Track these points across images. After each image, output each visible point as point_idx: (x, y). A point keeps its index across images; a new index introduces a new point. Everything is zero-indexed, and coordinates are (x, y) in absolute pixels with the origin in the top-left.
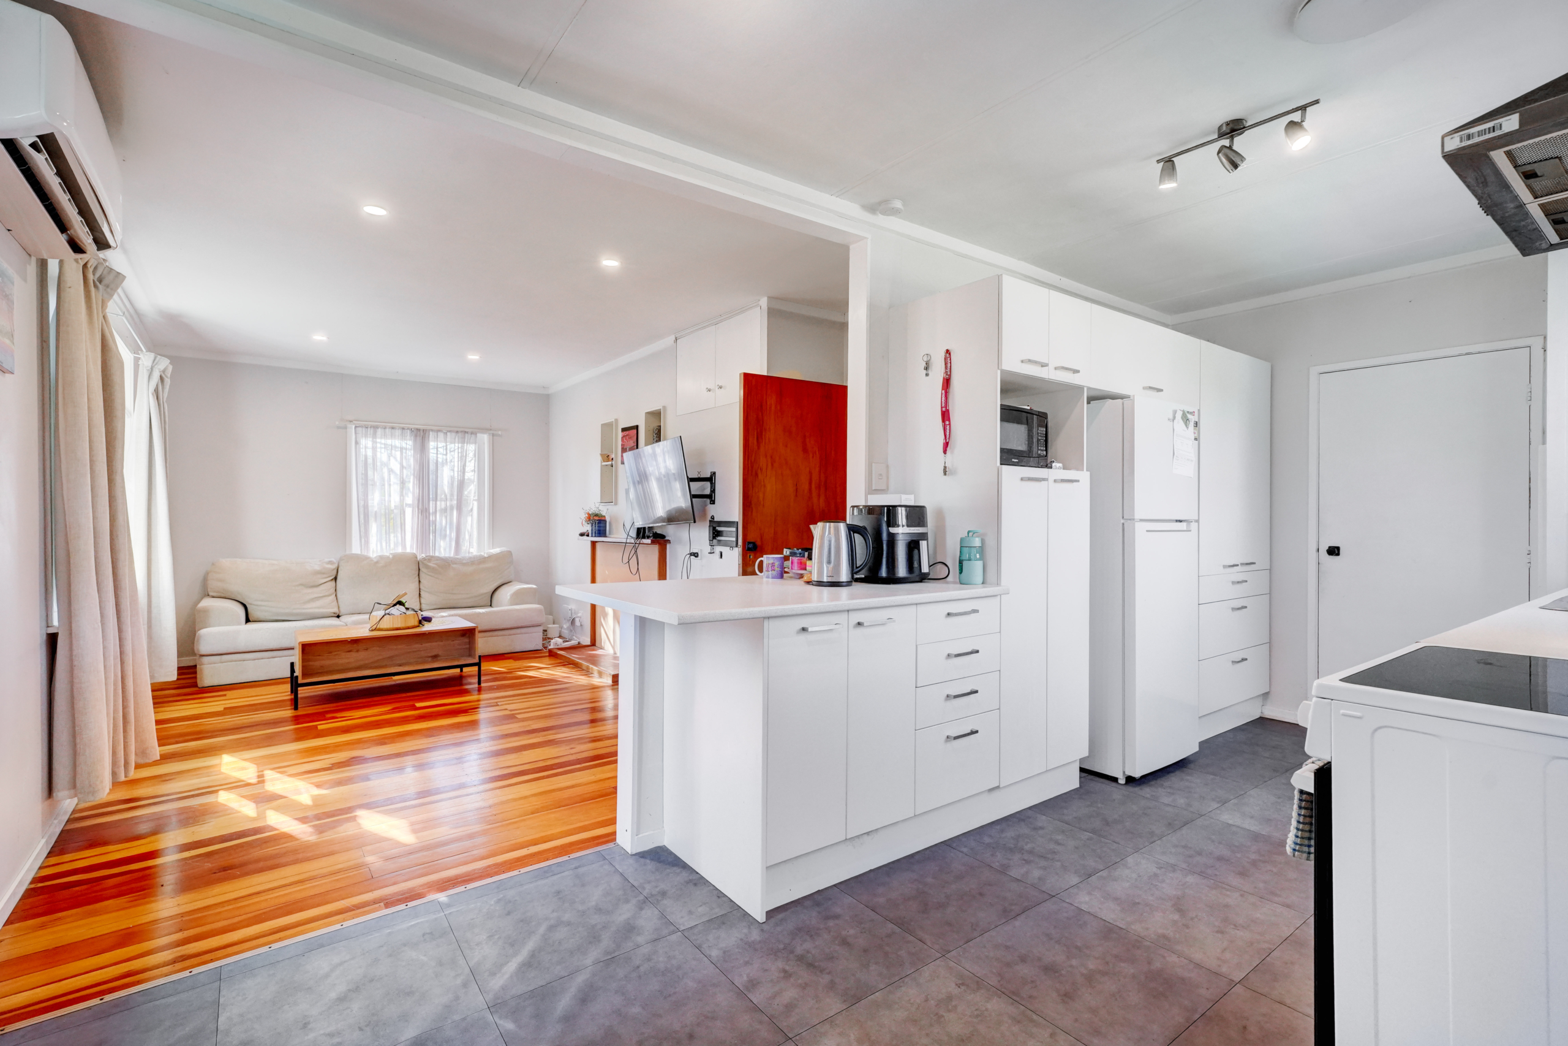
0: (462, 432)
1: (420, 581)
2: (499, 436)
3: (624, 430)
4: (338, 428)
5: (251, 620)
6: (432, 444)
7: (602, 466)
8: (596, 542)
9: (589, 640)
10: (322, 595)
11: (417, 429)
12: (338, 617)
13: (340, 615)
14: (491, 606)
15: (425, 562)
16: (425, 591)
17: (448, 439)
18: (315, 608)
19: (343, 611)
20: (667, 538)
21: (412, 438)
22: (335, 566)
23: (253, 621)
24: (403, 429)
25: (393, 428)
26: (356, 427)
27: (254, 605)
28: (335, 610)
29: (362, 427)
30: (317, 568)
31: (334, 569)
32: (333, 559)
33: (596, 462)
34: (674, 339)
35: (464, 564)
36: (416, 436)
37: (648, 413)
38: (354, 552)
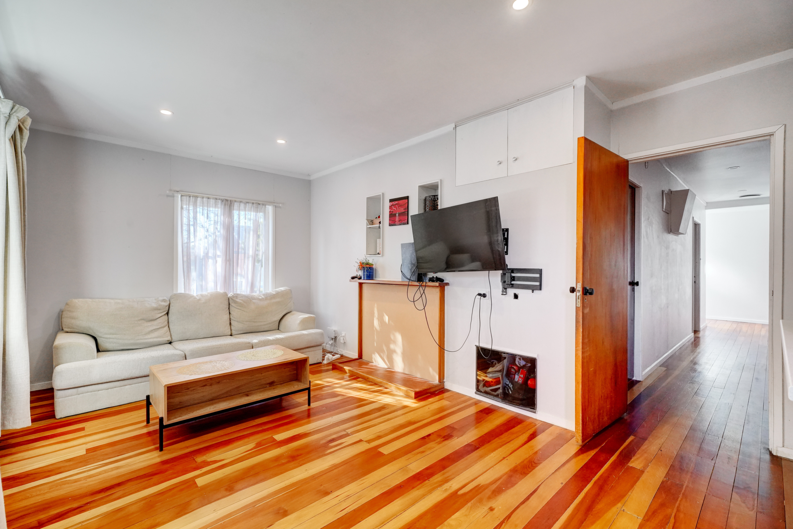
0: (256, 203)
1: (230, 313)
2: (280, 207)
3: (391, 201)
4: (168, 196)
5: (101, 350)
6: (235, 213)
7: (367, 228)
8: (363, 283)
9: (357, 355)
10: (159, 327)
11: (226, 200)
12: (170, 343)
13: (172, 341)
14: (278, 329)
15: (235, 299)
16: (234, 320)
17: (247, 209)
18: (154, 338)
19: (174, 338)
20: (445, 282)
21: (223, 207)
22: (167, 304)
23: (102, 351)
24: (216, 199)
25: (208, 198)
26: (182, 196)
27: (104, 338)
28: (169, 338)
29: (186, 196)
30: (154, 305)
31: (167, 306)
32: (165, 298)
33: (363, 224)
34: (454, 126)
35: (260, 300)
36: (225, 205)
37: (420, 186)
38: (179, 292)
